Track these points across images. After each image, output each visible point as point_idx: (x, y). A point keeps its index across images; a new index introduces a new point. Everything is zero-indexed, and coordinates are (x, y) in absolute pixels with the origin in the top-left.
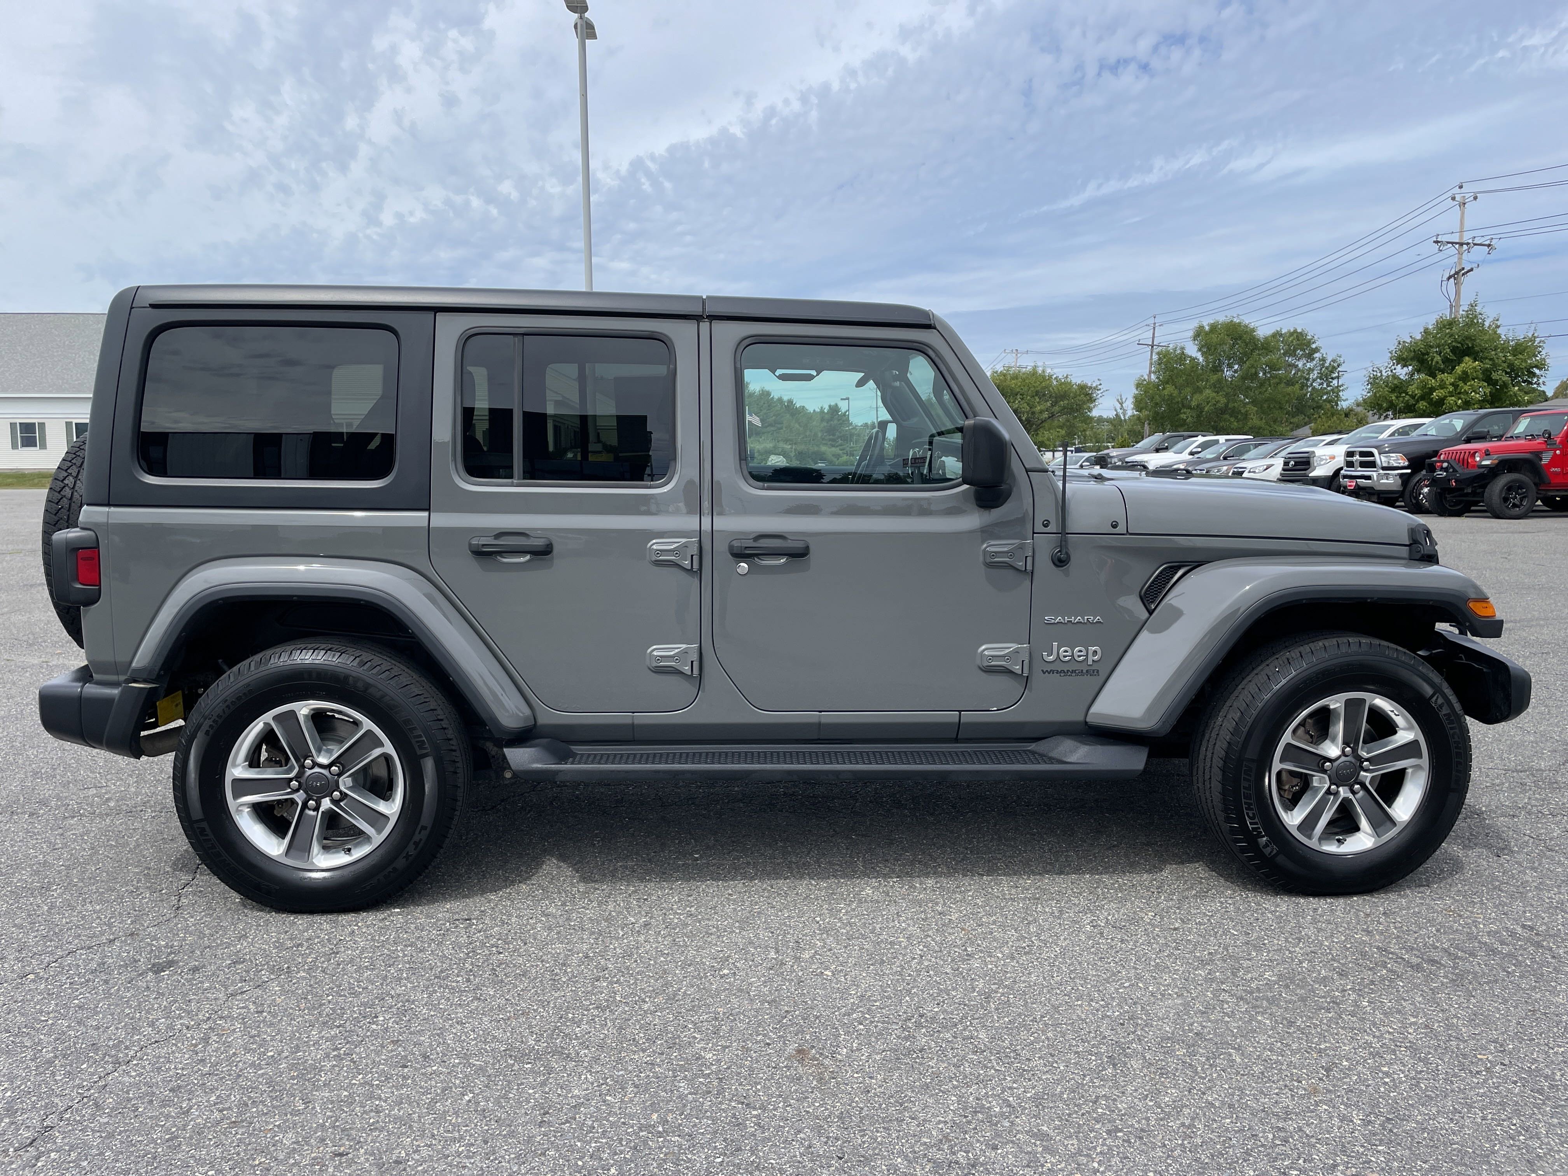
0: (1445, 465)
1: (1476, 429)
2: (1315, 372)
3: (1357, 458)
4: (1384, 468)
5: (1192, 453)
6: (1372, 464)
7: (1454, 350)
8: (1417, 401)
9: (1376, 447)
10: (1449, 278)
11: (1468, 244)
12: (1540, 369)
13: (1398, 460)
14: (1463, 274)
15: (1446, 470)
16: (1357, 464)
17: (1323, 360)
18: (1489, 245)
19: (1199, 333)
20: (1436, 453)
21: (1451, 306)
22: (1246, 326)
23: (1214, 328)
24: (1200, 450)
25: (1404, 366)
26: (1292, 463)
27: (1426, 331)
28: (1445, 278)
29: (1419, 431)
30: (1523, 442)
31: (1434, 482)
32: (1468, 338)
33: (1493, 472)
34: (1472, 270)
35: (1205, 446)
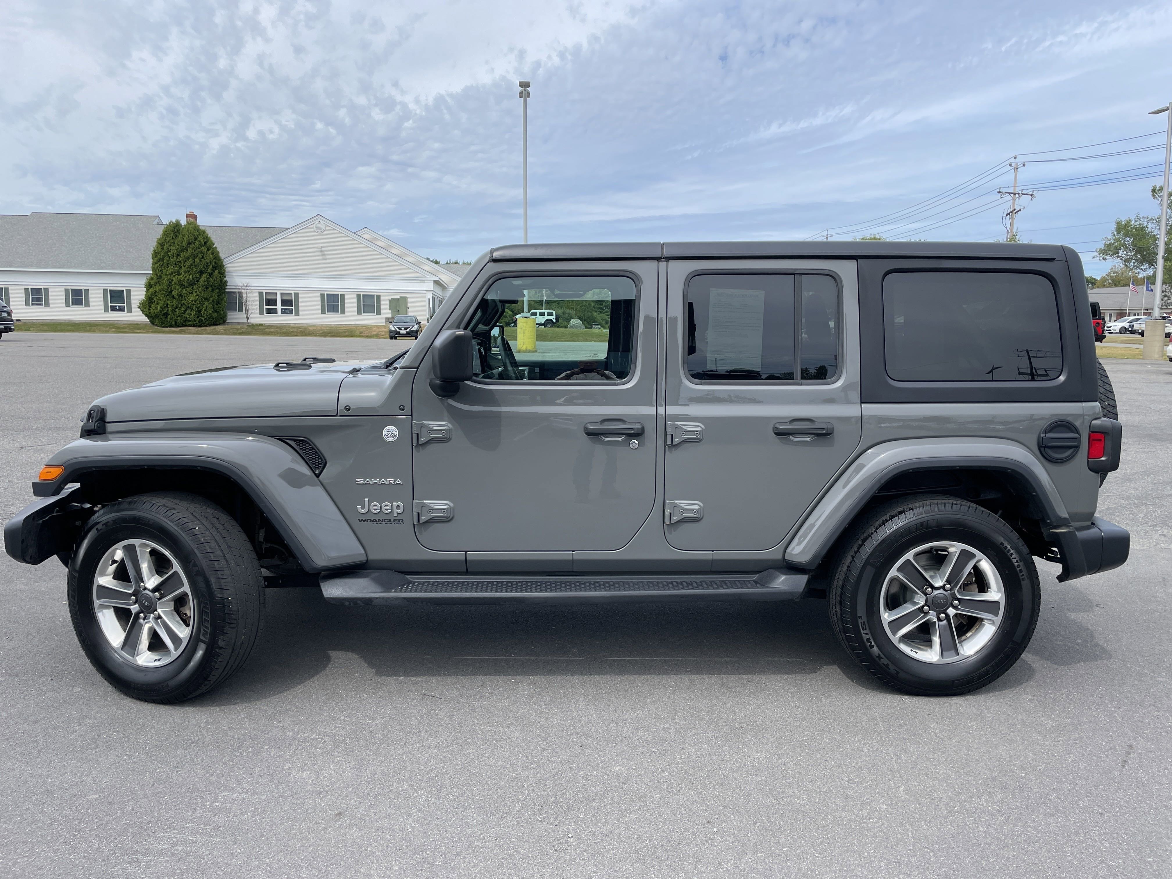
10: (1007, 215)
11: (1019, 194)
14: (1015, 213)
18: (1032, 195)
21: (1008, 232)
28: (1005, 215)
34: (1020, 210)
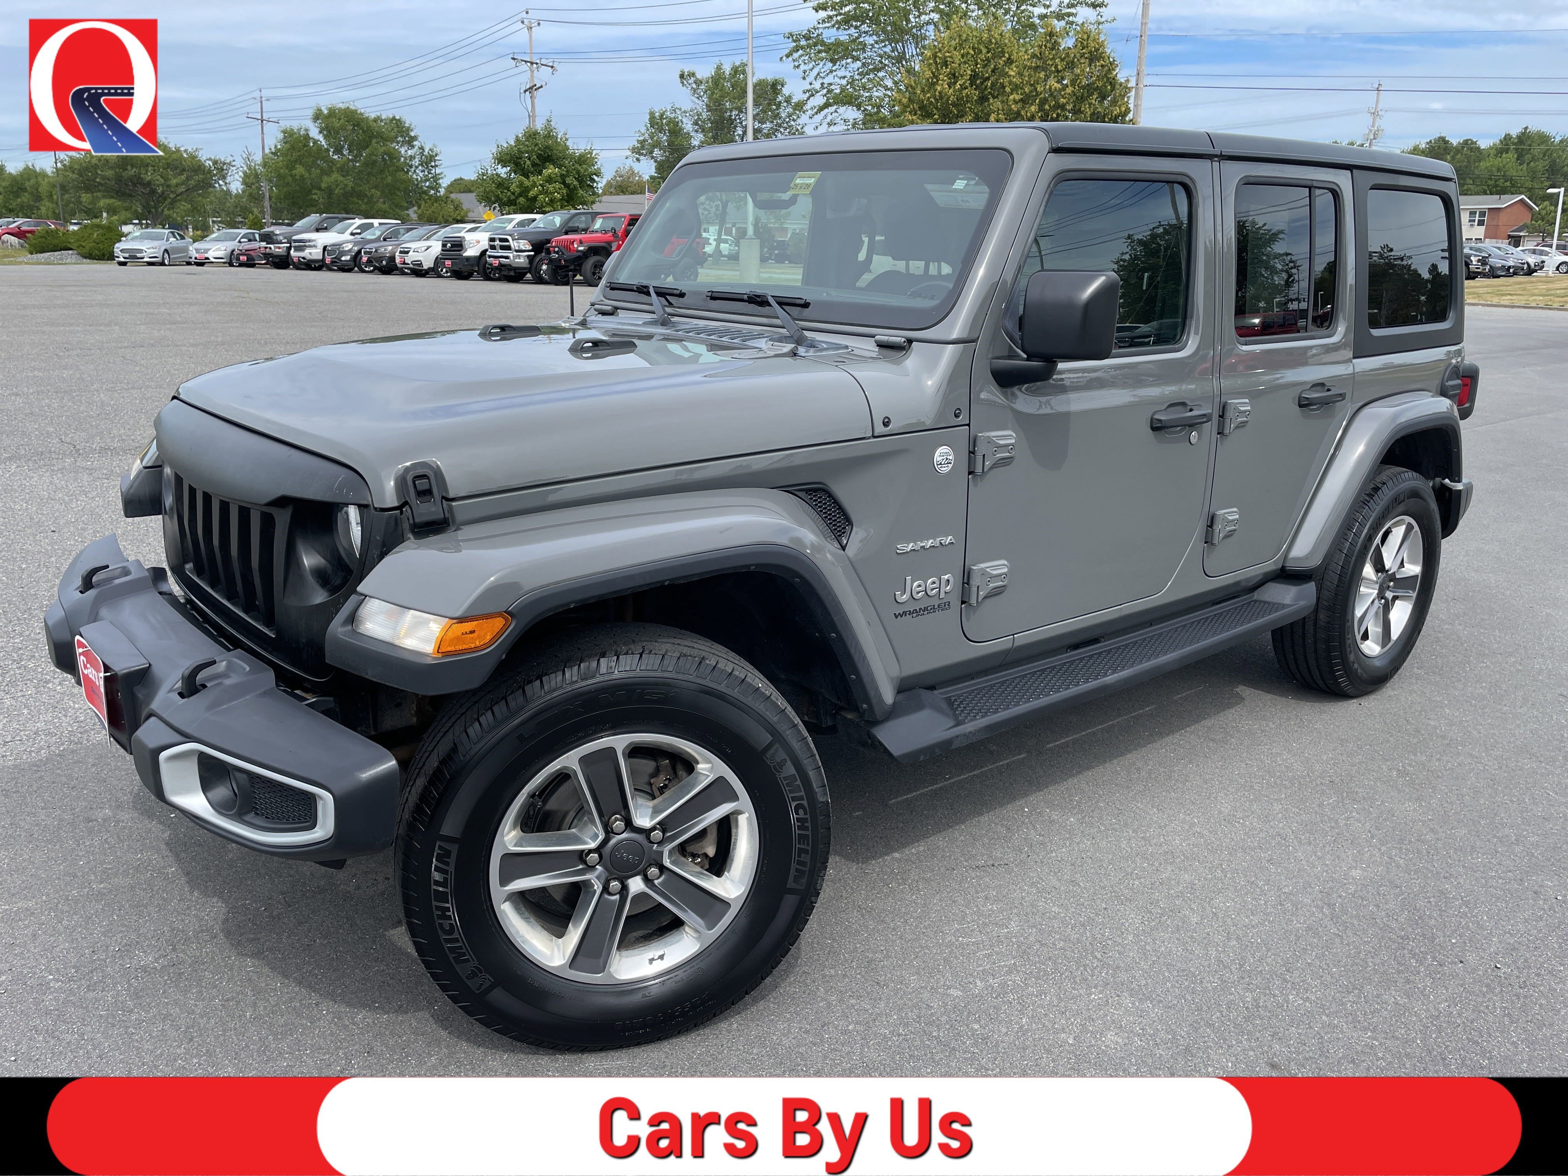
0: (556, 249)
1: (570, 225)
2: (417, 160)
3: (497, 243)
4: (517, 251)
5: (352, 234)
6: (508, 248)
7: (539, 156)
8: (517, 198)
9: (510, 235)
10: (525, 91)
11: (537, 64)
12: (598, 176)
13: (524, 245)
14: (536, 90)
15: (557, 253)
16: (498, 247)
17: (422, 148)
18: (552, 67)
19: (317, 116)
20: (548, 241)
21: (528, 114)
22: (362, 114)
23: (332, 112)
24: (359, 231)
25: (503, 167)
26: (449, 245)
27: (517, 140)
28: (522, 91)
29: (533, 225)
30: (599, 235)
31: (551, 261)
32: (548, 147)
33: (585, 255)
34: (542, 87)
35: (364, 228)
